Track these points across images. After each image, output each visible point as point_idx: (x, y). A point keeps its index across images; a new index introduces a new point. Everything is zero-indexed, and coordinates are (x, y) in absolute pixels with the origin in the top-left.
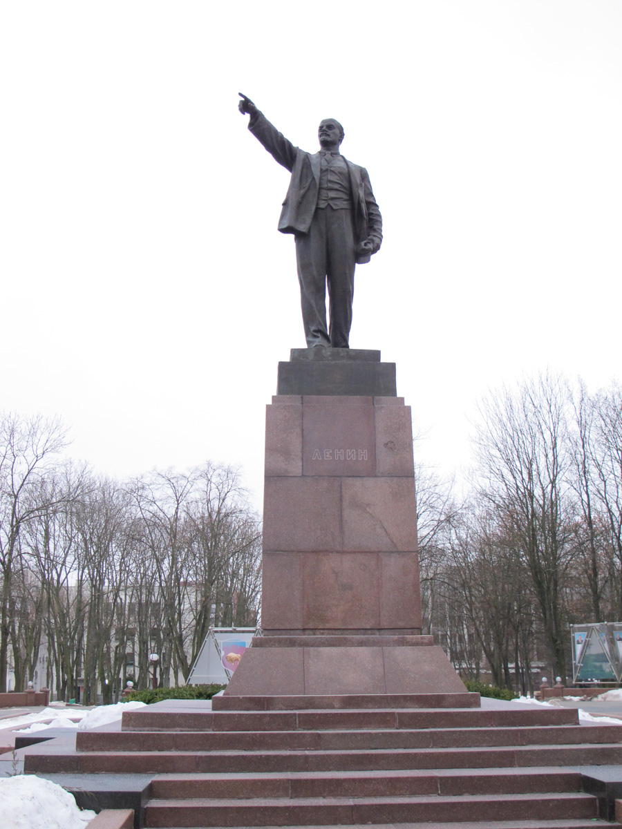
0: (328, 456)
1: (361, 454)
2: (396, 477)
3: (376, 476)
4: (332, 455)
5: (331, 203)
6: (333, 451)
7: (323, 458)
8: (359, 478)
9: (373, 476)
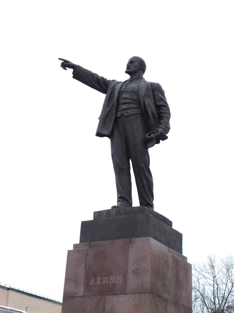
0: (99, 282)
1: (118, 279)
2: (138, 293)
3: (126, 294)
4: (101, 281)
5: (123, 112)
6: (102, 278)
7: (96, 283)
8: (115, 296)
9: (124, 294)
